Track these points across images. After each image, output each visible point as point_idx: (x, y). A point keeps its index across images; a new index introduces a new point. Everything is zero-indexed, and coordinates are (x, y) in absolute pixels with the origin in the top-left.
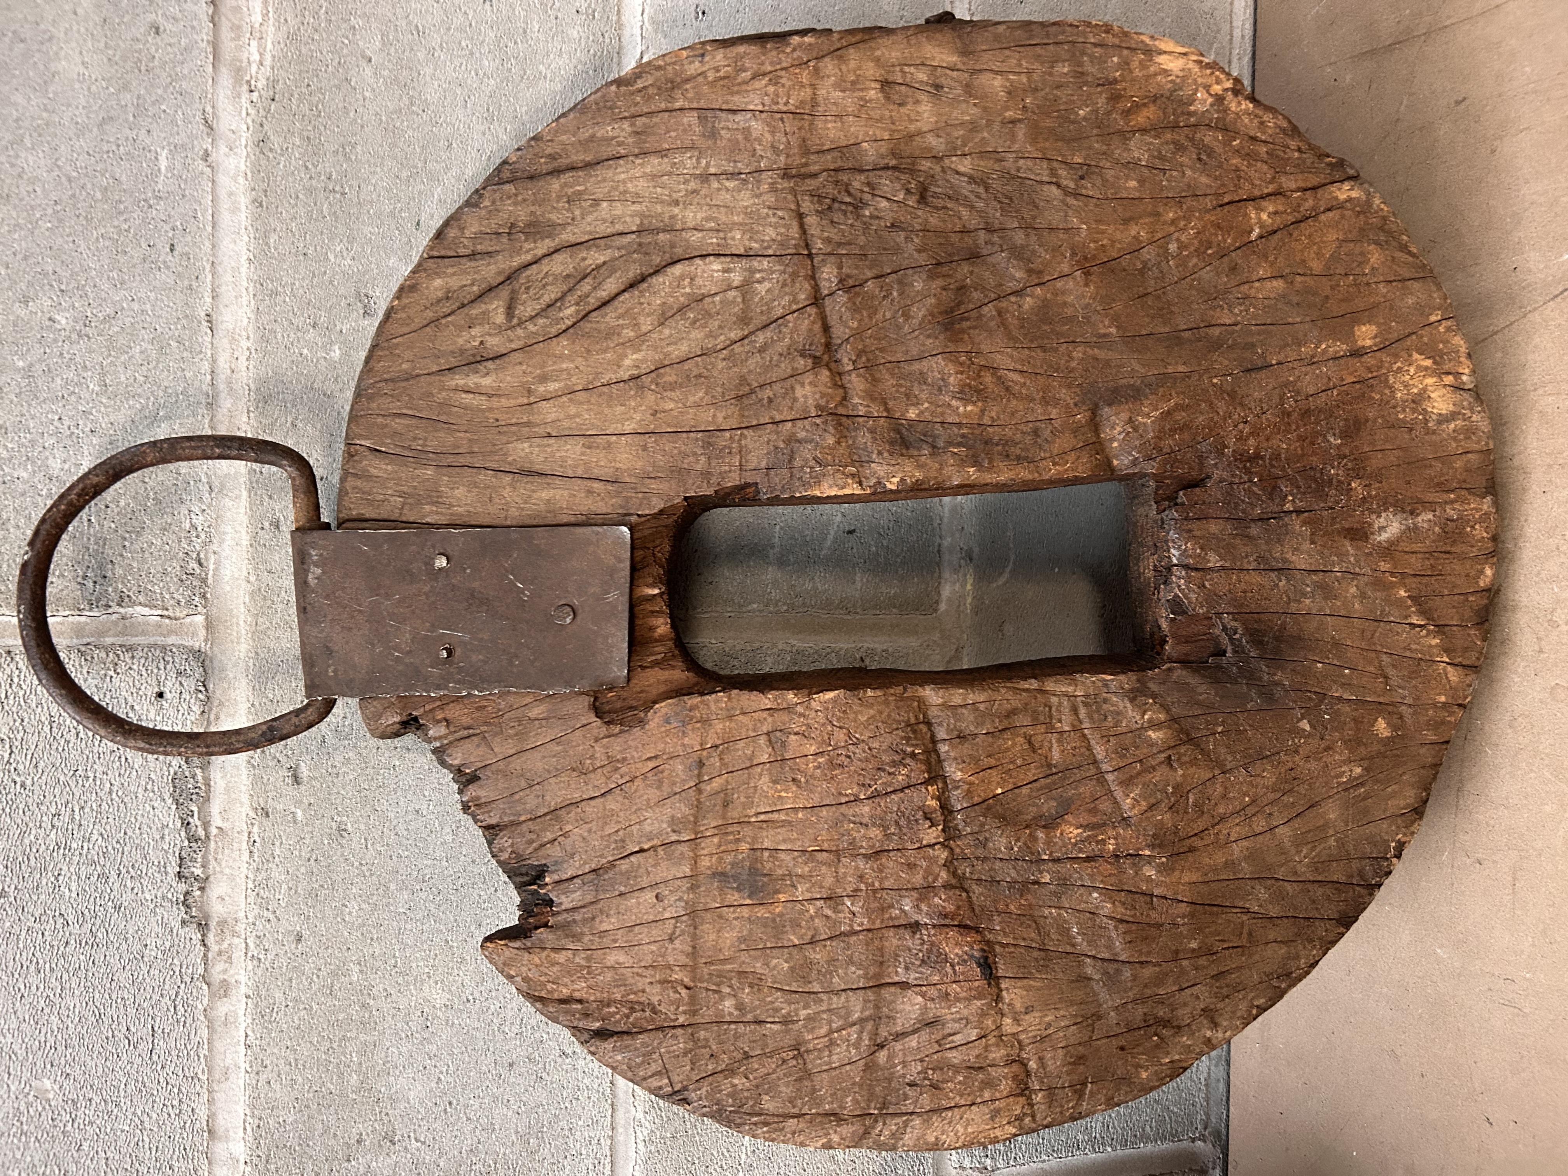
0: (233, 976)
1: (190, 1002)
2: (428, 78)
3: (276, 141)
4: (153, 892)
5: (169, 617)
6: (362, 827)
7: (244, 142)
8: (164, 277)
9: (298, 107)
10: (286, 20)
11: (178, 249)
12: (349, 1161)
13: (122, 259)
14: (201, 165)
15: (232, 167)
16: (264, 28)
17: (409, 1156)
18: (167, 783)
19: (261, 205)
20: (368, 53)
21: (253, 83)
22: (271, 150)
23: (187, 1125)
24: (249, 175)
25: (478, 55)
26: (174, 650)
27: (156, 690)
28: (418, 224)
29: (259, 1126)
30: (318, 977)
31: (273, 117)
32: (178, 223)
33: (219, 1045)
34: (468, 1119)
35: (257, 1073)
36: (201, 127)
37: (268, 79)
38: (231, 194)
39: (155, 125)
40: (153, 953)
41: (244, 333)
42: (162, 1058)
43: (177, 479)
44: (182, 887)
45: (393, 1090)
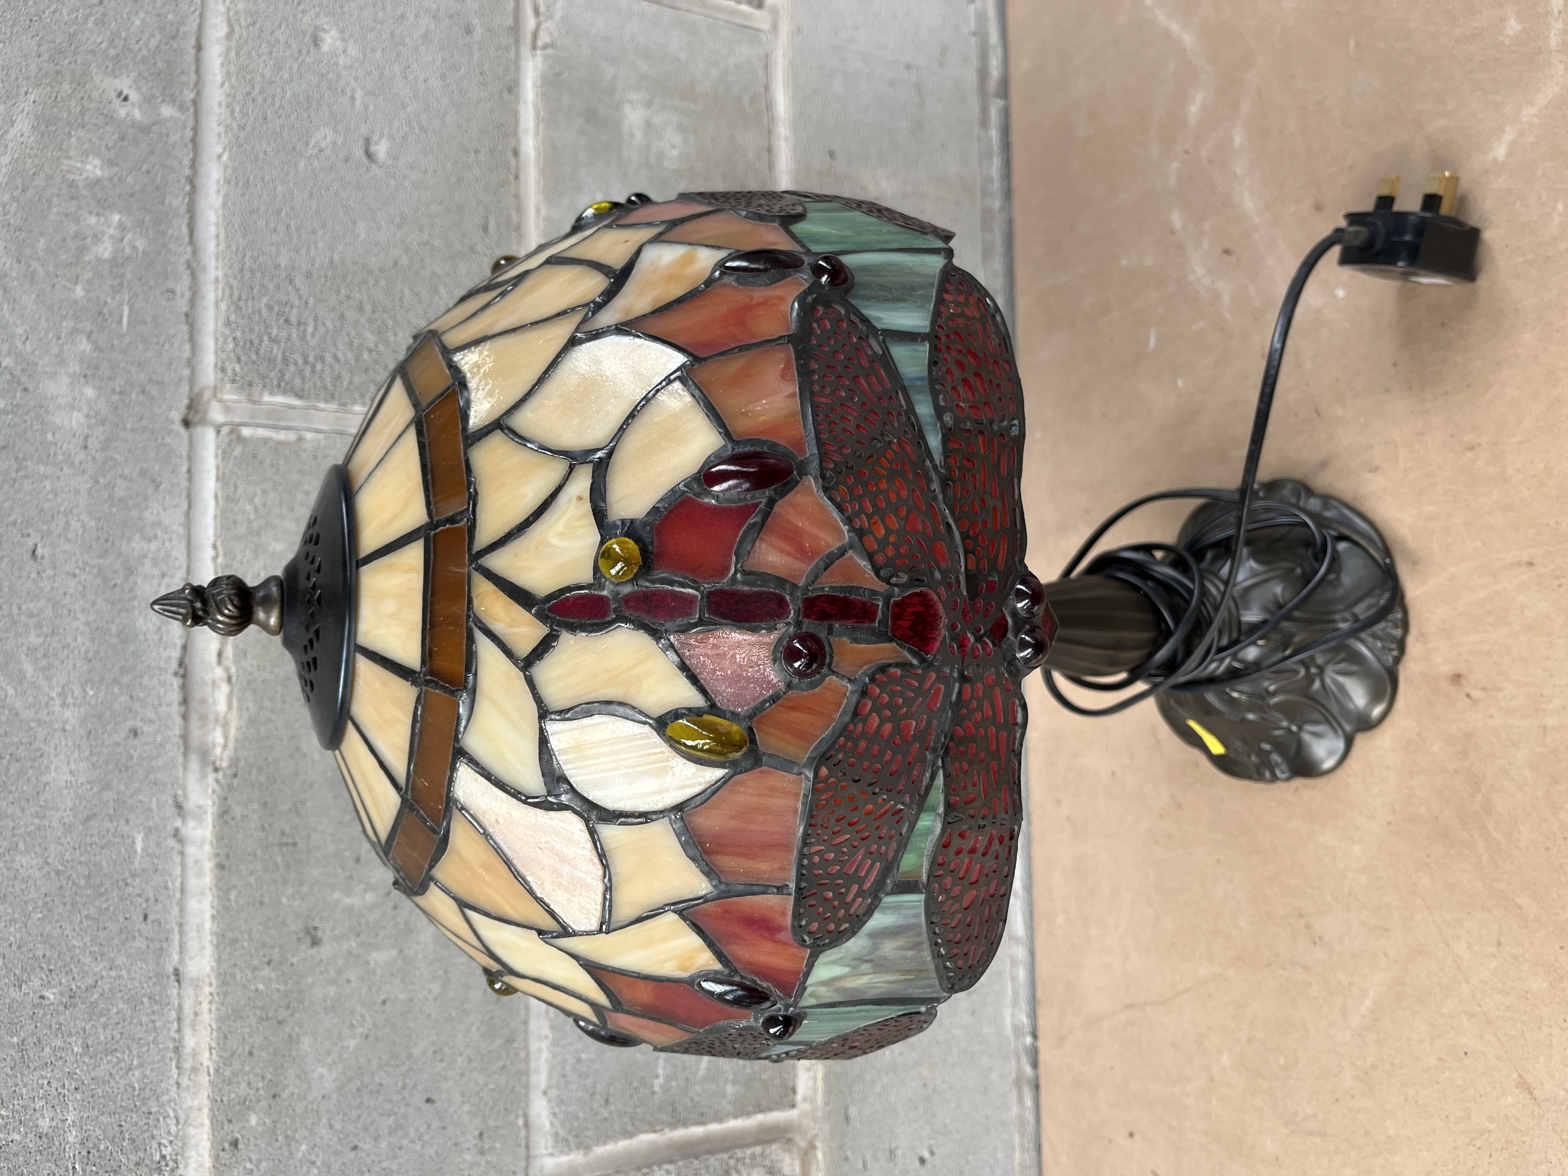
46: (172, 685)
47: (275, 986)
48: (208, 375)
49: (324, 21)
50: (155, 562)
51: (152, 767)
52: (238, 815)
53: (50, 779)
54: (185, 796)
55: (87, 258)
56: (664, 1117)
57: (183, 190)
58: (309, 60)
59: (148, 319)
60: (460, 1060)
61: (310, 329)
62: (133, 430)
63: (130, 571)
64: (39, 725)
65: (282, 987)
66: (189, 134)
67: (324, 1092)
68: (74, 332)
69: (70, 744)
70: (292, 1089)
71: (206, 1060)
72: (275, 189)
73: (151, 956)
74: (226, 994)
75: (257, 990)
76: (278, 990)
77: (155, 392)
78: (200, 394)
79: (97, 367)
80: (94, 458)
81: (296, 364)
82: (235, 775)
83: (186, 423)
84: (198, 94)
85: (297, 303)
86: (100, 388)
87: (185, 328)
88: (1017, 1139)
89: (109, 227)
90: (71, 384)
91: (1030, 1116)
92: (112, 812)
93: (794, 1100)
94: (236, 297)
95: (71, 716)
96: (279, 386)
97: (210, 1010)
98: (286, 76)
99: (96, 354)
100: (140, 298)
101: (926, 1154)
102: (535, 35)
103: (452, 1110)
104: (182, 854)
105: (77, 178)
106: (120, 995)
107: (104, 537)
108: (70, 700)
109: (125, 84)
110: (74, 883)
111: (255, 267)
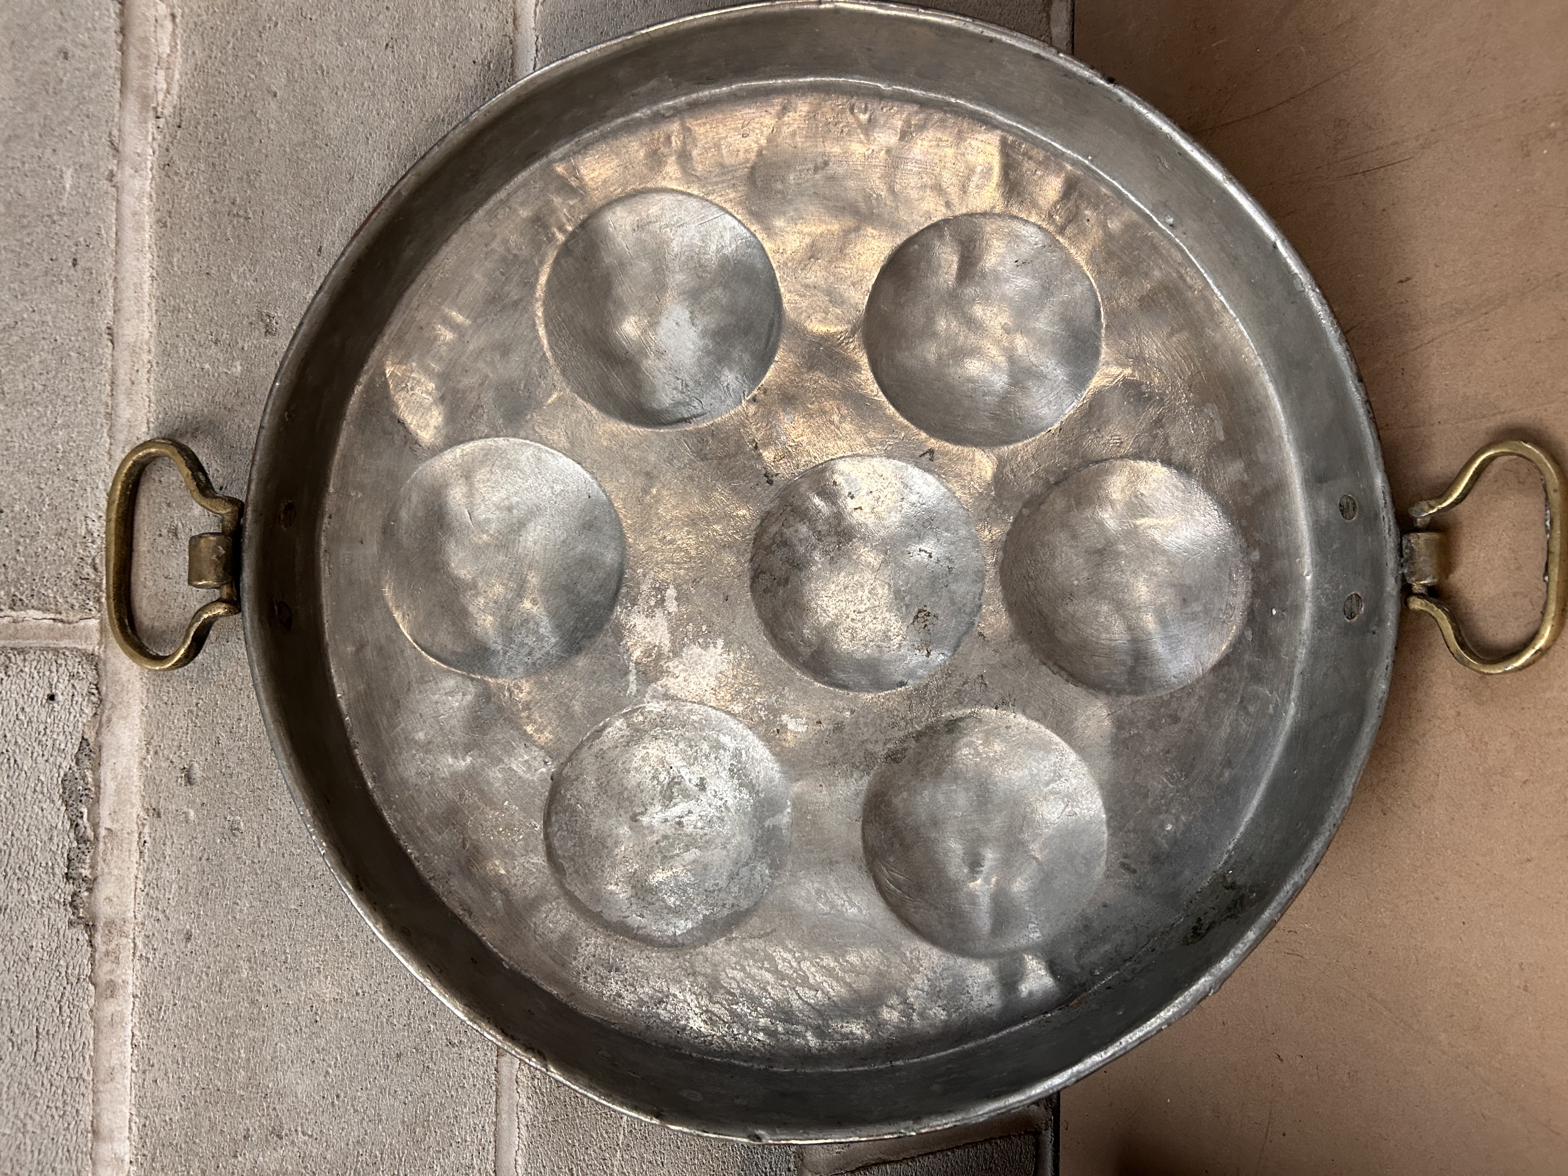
0: (119, 976)
1: (76, 1003)
2: (331, 115)
3: (181, 166)
4: (40, 893)
5: (62, 621)
6: (255, 826)
7: (149, 165)
8: (65, 289)
9: (204, 134)
10: (194, 53)
11: (81, 263)
12: (235, 1156)
13: (25, 271)
14: (105, 185)
15: (137, 188)
16: (171, 59)
17: (296, 1149)
18: (57, 784)
19: (165, 225)
20: (274, 88)
21: (159, 109)
22: (176, 174)
23: (71, 1127)
24: (154, 195)
25: (380, 97)
26: (67, 653)
27: (48, 692)
28: (320, 250)
29: (144, 1125)
30: (207, 975)
31: (179, 143)
32: (81, 239)
33: (105, 1045)
34: (356, 1111)
35: (144, 1072)
36: (107, 149)
37: (175, 107)
38: (135, 214)
39: (61, 145)
40: (39, 955)
41: (146, 347)
42: (46, 1059)
43: (74, 486)
44: (70, 888)
45: (281, 1085)
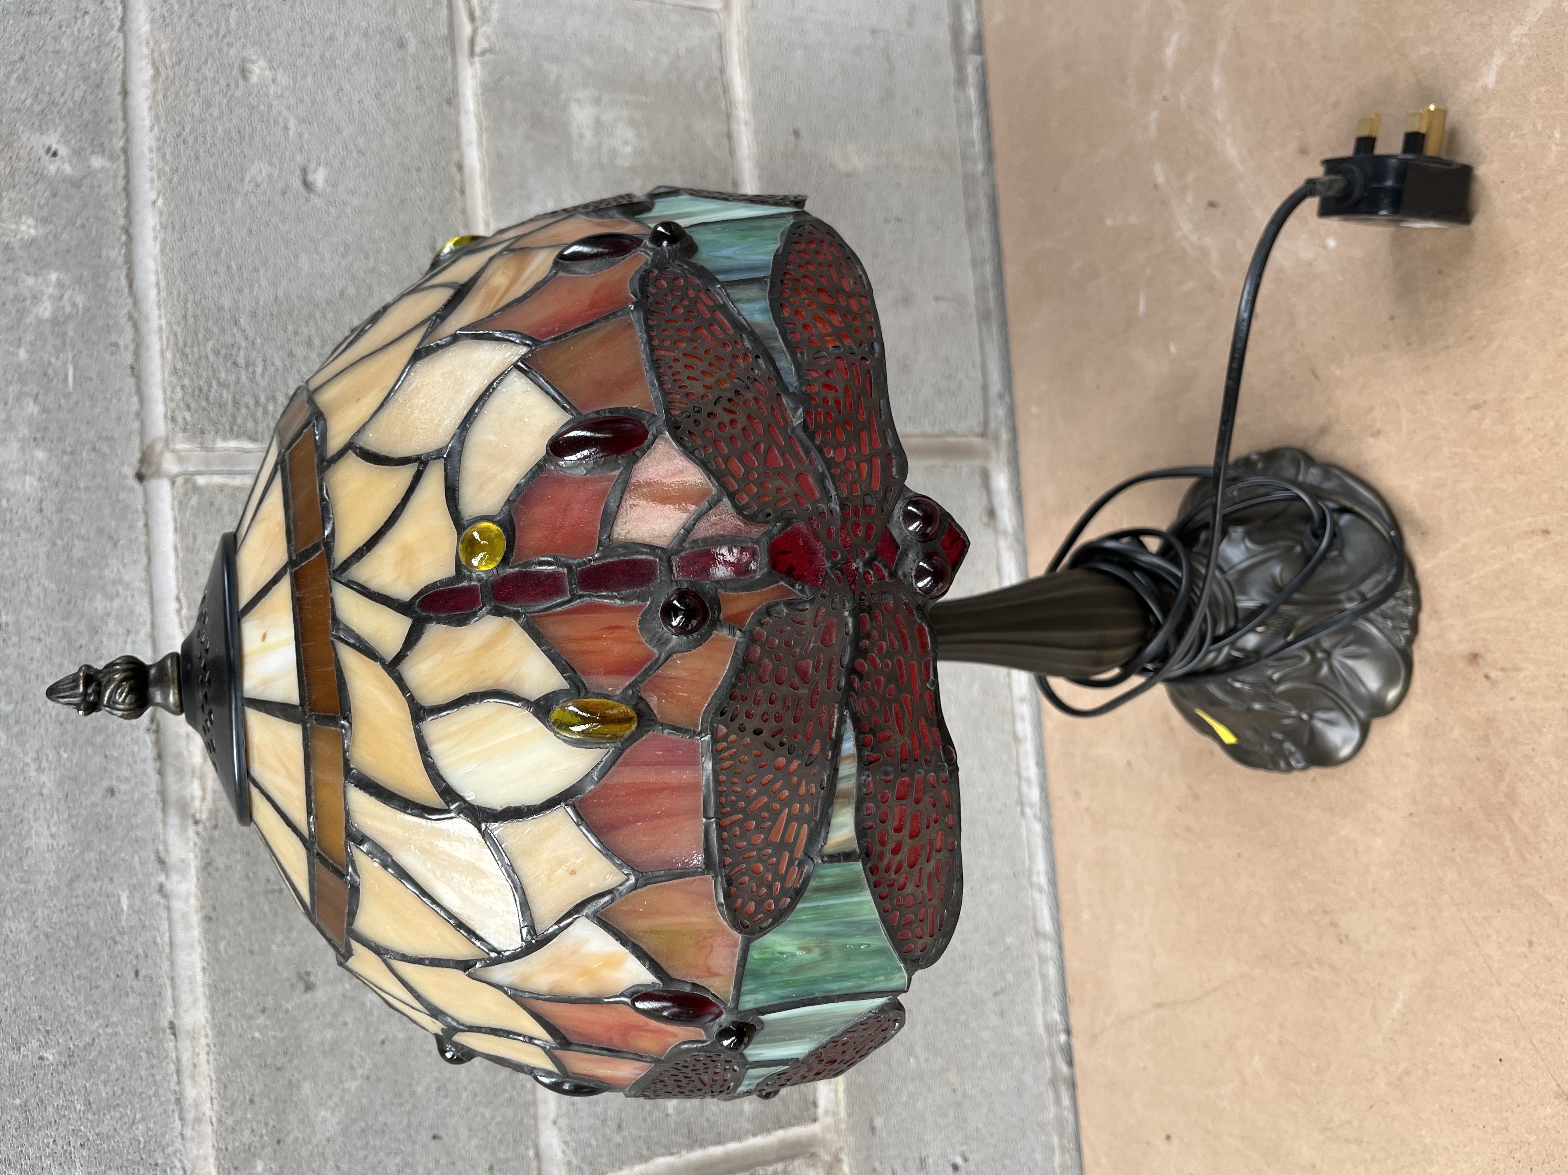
46: (145, 741)
47: (271, 1033)
48: (159, 426)
49: (251, 52)
50: (119, 620)
51: (132, 825)
52: (222, 867)
53: (32, 844)
54: (167, 851)
55: (28, 320)
56: (680, 1139)
57: (119, 240)
58: (238, 93)
59: (94, 375)
60: (464, 1095)
61: (259, 370)
62: (87, 489)
63: (94, 631)
64: (17, 790)
65: (278, 1034)
66: (121, 183)
67: (328, 1135)
68: (19, 397)
69: (48, 807)
70: (296, 1133)
71: (208, 1110)
72: (213, 230)
73: (145, 1011)
74: (222, 1044)
75: (253, 1038)
76: (275, 1037)
77: (105, 448)
78: (151, 447)
79: (46, 429)
80: (50, 521)
81: (247, 407)
82: (216, 827)
83: (140, 477)
84: (128, 141)
85: (243, 344)
86: (51, 450)
87: (131, 381)
88: (1056, 1140)
89: (48, 286)
90: (22, 448)
91: (1069, 1116)
92: (95, 872)
93: (815, 1113)
94: (181, 344)
95: (47, 780)
96: (232, 430)
97: (208, 1061)
98: (216, 112)
99: (44, 416)
100: (84, 354)
101: (959, 1161)
102: (472, 42)
103: (460, 1145)
104: (168, 908)
105: (12, 239)
106: (117, 1051)
107: (65, 600)
108: (45, 764)
109: (52, 140)
110: (63, 944)
111: (199, 312)
